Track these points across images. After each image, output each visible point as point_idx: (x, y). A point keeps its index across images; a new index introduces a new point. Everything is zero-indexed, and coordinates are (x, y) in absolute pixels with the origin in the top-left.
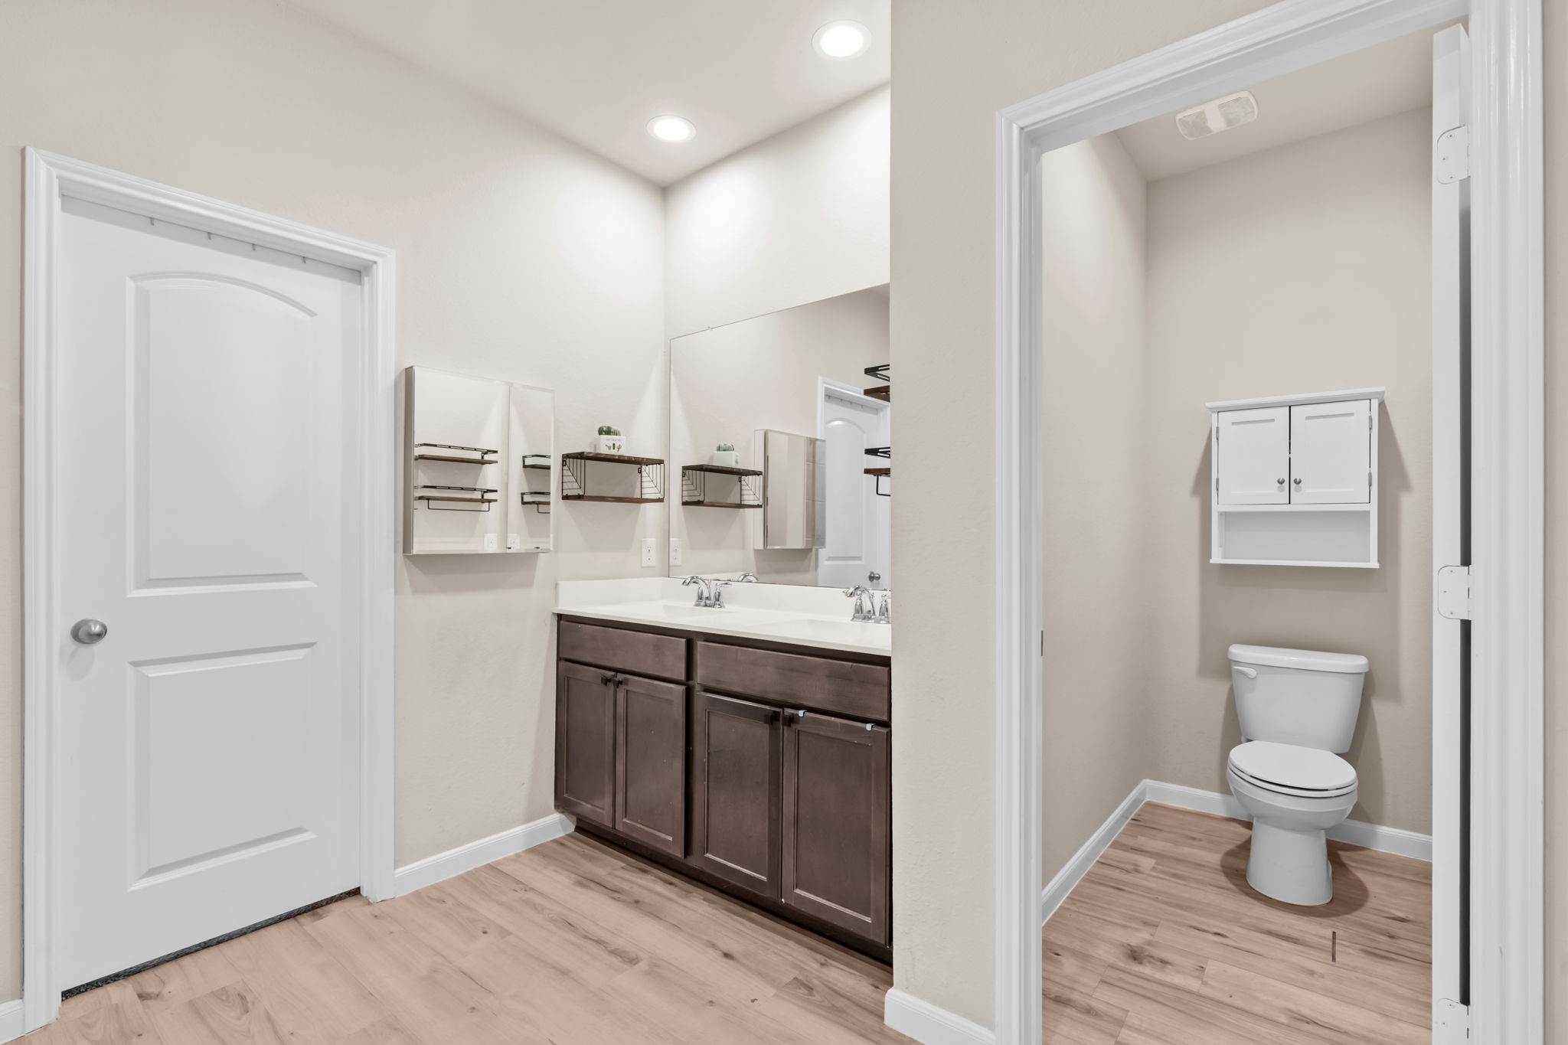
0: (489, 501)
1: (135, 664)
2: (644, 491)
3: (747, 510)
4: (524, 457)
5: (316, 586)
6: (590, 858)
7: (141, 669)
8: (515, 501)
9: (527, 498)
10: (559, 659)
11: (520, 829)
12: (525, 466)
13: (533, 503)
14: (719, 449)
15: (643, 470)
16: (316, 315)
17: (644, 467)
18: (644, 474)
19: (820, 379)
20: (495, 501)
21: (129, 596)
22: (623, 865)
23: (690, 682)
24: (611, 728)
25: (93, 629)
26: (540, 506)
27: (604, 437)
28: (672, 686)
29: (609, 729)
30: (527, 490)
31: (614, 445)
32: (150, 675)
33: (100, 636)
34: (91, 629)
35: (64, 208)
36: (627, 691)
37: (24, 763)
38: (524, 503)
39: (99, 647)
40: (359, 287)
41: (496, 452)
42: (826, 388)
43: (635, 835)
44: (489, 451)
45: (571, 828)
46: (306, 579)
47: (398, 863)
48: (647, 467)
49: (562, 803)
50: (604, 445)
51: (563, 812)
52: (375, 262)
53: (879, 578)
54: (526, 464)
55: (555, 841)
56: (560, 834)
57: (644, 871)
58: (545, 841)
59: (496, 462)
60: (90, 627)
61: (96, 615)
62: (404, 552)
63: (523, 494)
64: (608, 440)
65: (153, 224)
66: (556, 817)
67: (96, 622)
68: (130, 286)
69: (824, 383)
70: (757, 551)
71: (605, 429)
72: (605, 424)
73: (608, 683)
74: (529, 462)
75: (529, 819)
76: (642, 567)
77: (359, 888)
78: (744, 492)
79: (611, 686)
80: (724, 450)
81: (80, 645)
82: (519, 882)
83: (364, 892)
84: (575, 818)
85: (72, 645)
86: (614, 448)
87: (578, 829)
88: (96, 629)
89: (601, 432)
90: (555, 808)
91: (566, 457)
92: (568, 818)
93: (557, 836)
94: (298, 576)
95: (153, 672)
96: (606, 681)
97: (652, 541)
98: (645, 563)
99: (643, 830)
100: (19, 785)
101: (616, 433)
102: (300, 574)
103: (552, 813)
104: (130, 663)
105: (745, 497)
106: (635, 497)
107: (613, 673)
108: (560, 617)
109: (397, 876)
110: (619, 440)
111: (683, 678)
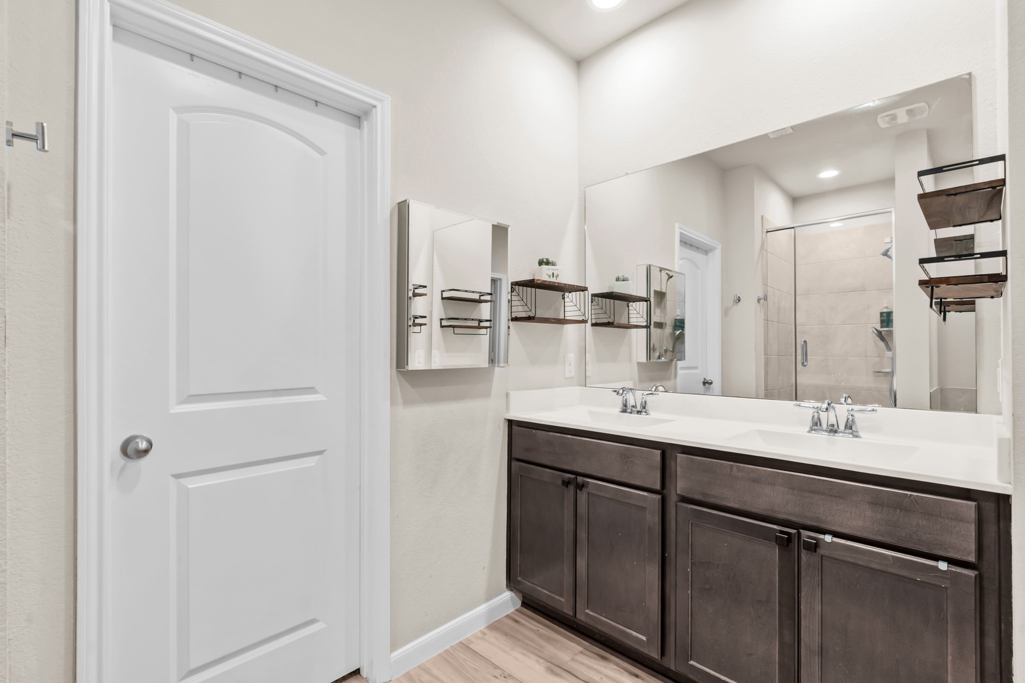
0: (421, 325)
1: (177, 476)
2: (567, 314)
3: (634, 331)
4: (442, 291)
5: (325, 399)
6: (548, 640)
7: (183, 481)
8: (436, 324)
9: (445, 323)
10: (511, 459)
11: (482, 608)
12: (443, 298)
13: (451, 326)
14: (618, 279)
15: (566, 296)
16: (326, 154)
17: (567, 294)
18: (566, 300)
19: (677, 225)
20: (425, 324)
21: (172, 411)
22: (581, 649)
23: (664, 491)
24: (572, 526)
25: (140, 446)
26: (455, 329)
27: (544, 267)
28: (645, 494)
29: (568, 526)
30: (444, 317)
31: (553, 273)
32: (190, 486)
33: (146, 451)
34: (138, 446)
35: (115, 38)
36: (588, 493)
37: (76, 584)
38: (442, 327)
39: (145, 461)
40: (358, 131)
41: (425, 287)
42: (681, 233)
43: (599, 627)
44: (420, 286)
45: (519, 603)
46: (317, 393)
47: (394, 647)
48: (570, 294)
49: (512, 582)
50: (544, 274)
51: (512, 590)
52: (375, 107)
53: (711, 383)
54: (443, 296)
55: (508, 616)
56: (511, 610)
57: (604, 658)
58: (501, 617)
59: (426, 295)
60: (137, 443)
61: (142, 429)
62: (397, 367)
63: (441, 320)
64: (549, 269)
65: (192, 60)
66: (507, 595)
67: (143, 438)
68: (173, 117)
69: (680, 228)
70: (639, 364)
71: (545, 260)
72: (544, 256)
73: (569, 486)
74: (446, 295)
75: (489, 598)
76: (565, 378)
77: (359, 669)
78: (631, 316)
79: (572, 488)
80: (623, 280)
81: (128, 459)
82: (496, 667)
83: (364, 673)
84: (521, 595)
85: (121, 460)
86: (553, 277)
87: (525, 604)
88: (143, 445)
89: (541, 263)
90: (507, 587)
91: (515, 284)
92: (516, 595)
93: (509, 612)
94: (311, 390)
95: (192, 484)
96: (566, 483)
97: (572, 357)
98: (568, 375)
99: (610, 624)
100: (72, 606)
101: (553, 264)
102: (314, 388)
103: (505, 592)
104: (173, 476)
105: (631, 320)
106: (561, 318)
107: (573, 476)
108: (511, 423)
109: (392, 661)
110: (557, 270)
111: (658, 487)
